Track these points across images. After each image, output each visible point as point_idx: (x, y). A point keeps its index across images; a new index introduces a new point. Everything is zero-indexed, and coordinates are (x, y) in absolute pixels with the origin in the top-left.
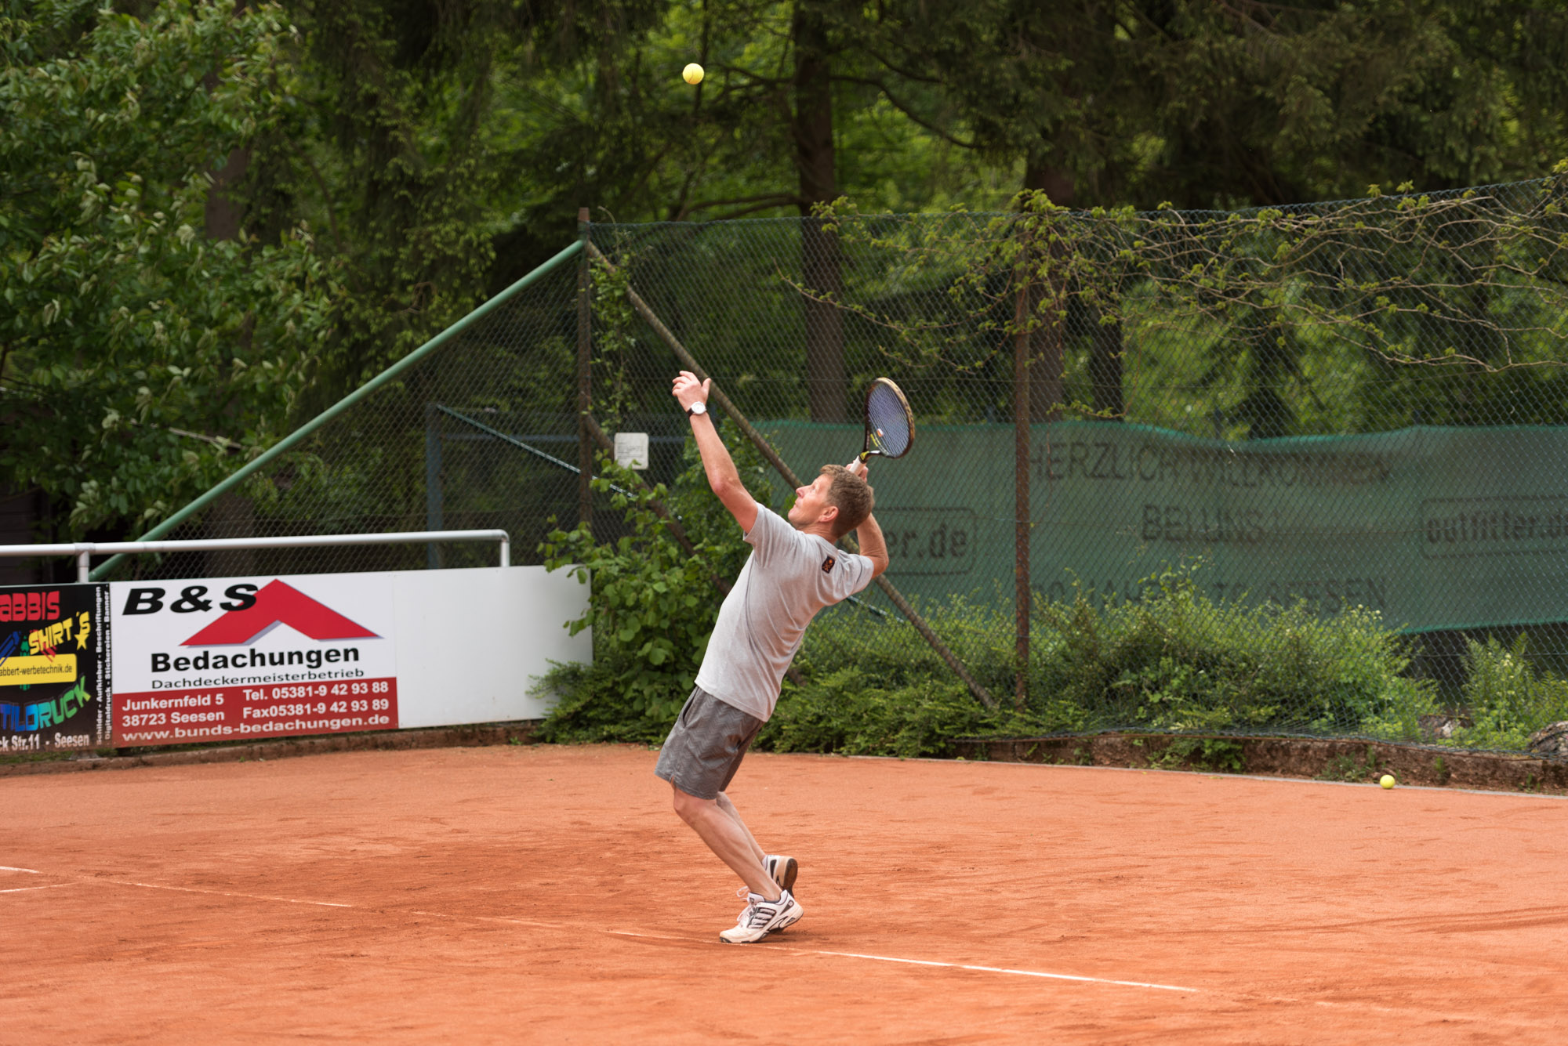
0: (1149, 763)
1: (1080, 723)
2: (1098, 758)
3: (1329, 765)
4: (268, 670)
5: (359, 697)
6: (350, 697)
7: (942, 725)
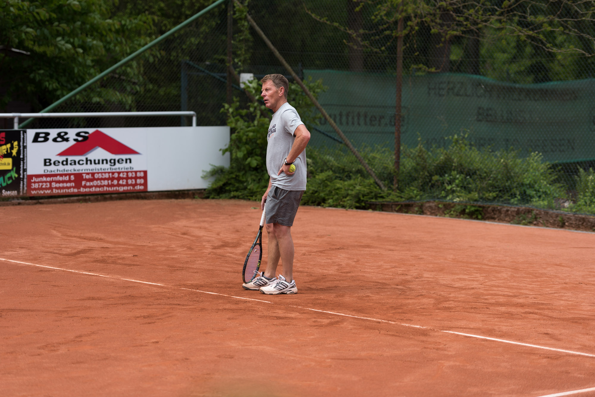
0: (445, 214)
1: (418, 197)
2: (425, 211)
3: (516, 218)
4: (93, 166)
5: (131, 178)
6: (127, 178)
7: (363, 196)
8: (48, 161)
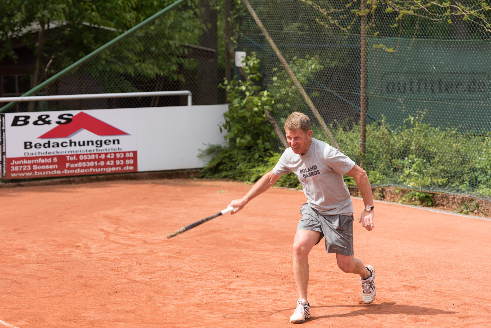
2: (386, 197)
4: (78, 148)
5: (120, 159)
6: (115, 159)
8: (28, 144)
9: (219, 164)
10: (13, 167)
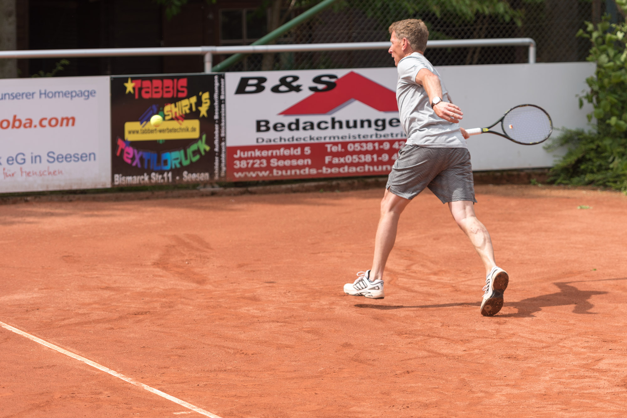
4: (345, 132)
8: (263, 123)
9: (580, 161)
10: (237, 162)
